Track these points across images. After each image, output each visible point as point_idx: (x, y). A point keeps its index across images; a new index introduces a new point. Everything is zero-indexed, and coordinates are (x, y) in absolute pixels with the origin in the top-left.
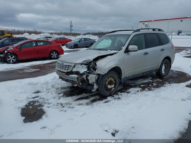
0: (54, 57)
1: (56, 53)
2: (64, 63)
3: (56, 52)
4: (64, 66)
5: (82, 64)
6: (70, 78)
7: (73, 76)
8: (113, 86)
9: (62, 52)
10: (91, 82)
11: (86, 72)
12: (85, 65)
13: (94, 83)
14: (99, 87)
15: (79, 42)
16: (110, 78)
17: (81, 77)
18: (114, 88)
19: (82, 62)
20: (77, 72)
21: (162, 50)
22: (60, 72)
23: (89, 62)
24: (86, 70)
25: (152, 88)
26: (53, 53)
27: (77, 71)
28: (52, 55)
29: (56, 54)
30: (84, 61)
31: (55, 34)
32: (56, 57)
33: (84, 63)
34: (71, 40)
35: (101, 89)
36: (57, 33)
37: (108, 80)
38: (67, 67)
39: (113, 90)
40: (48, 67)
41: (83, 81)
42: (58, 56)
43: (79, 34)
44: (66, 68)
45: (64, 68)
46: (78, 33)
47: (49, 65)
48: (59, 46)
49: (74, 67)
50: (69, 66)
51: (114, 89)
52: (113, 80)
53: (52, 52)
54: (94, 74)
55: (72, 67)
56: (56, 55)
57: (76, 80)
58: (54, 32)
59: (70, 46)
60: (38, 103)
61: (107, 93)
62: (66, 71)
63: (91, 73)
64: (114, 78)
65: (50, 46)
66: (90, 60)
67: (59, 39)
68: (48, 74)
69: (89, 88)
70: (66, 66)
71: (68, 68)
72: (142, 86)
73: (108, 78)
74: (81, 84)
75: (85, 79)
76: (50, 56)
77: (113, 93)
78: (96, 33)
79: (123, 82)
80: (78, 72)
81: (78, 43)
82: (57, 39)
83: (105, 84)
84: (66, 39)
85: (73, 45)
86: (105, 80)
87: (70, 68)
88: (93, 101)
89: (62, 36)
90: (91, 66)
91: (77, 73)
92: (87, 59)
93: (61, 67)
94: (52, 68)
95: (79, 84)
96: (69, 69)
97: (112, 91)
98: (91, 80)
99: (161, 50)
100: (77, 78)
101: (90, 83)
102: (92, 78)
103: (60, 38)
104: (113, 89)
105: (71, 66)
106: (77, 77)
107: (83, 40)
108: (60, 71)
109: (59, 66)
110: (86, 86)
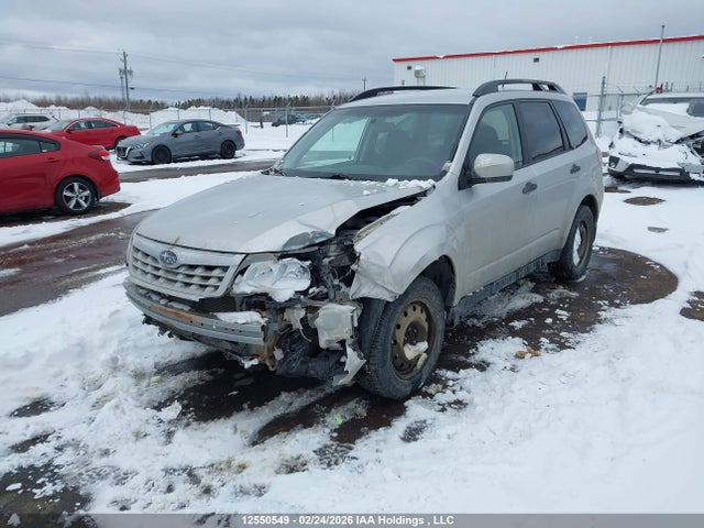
0: (78, 205)
1: (84, 190)
2: (176, 250)
3: (86, 182)
4: (183, 265)
5: (283, 255)
6: (218, 329)
7: (240, 321)
8: (424, 346)
9: (112, 181)
10: (329, 341)
11: (305, 292)
12: (301, 257)
13: (342, 343)
14: (368, 362)
15: (175, 135)
16: (410, 311)
17: (279, 318)
18: (424, 356)
19: (285, 246)
20: (256, 295)
21: (575, 169)
22: (154, 297)
23: (317, 241)
24: (304, 284)
25: (563, 334)
26: (71, 189)
27: (259, 291)
28: (69, 199)
29: (87, 193)
30: (291, 241)
31: (59, 103)
32: (85, 205)
33: (295, 248)
34: (135, 131)
35: (380, 372)
36: (66, 99)
37: (405, 323)
38: (199, 272)
39: (423, 366)
40: (58, 255)
41: (287, 337)
42: (93, 201)
43: (159, 106)
44: (195, 280)
45: (180, 278)
46: (154, 100)
47: (61, 243)
48: (97, 157)
49: (242, 272)
50: (210, 268)
51: (426, 361)
52: (423, 317)
53: (66, 182)
54: (341, 302)
55: (231, 272)
56: (87, 197)
57: (258, 341)
58: (51, 96)
59: (136, 152)
60: (52, 480)
61: (403, 385)
62: (195, 295)
63: (324, 297)
64: (425, 309)
65: (57, 155)
66: (322, 234)
67: (83, 125)
68: (65, 291)
69: (317, 368)
70: (194, 267)
71: (207, 278)
72: (518, 324)
73: (406, 315)
74: (279, 354)
75: (298, 325)
76: (56, 204)
77: (424, 377)
78: (225, 98)
79: (457, 322)
80: (262, 299)
81: (169, 141)
82: (76, 124)
83: (395, 342)
84: (114, 124)
85: (146, 147)
86: (393, 326)
87: (220, 279)
88: (348, 434)
89: (91, 113)
90: (326, 261)
91: (259, 302)
92: (309, 231)
93: (160, 273)
94: (78, 258)
95: (272, 357)
96: (212, 282)
97: (421, 370)
98: (329, 330)
99: (572, 172)
100: (263, 327)
101: (323, 344)
102: (336, 321)
103: (89, 123)
104: (420, 362)
105: (225, 269)
106: (263, 321)
107: (188, 127)
108: (159, 294)
109: (148, 269)
110: (303, 363)
